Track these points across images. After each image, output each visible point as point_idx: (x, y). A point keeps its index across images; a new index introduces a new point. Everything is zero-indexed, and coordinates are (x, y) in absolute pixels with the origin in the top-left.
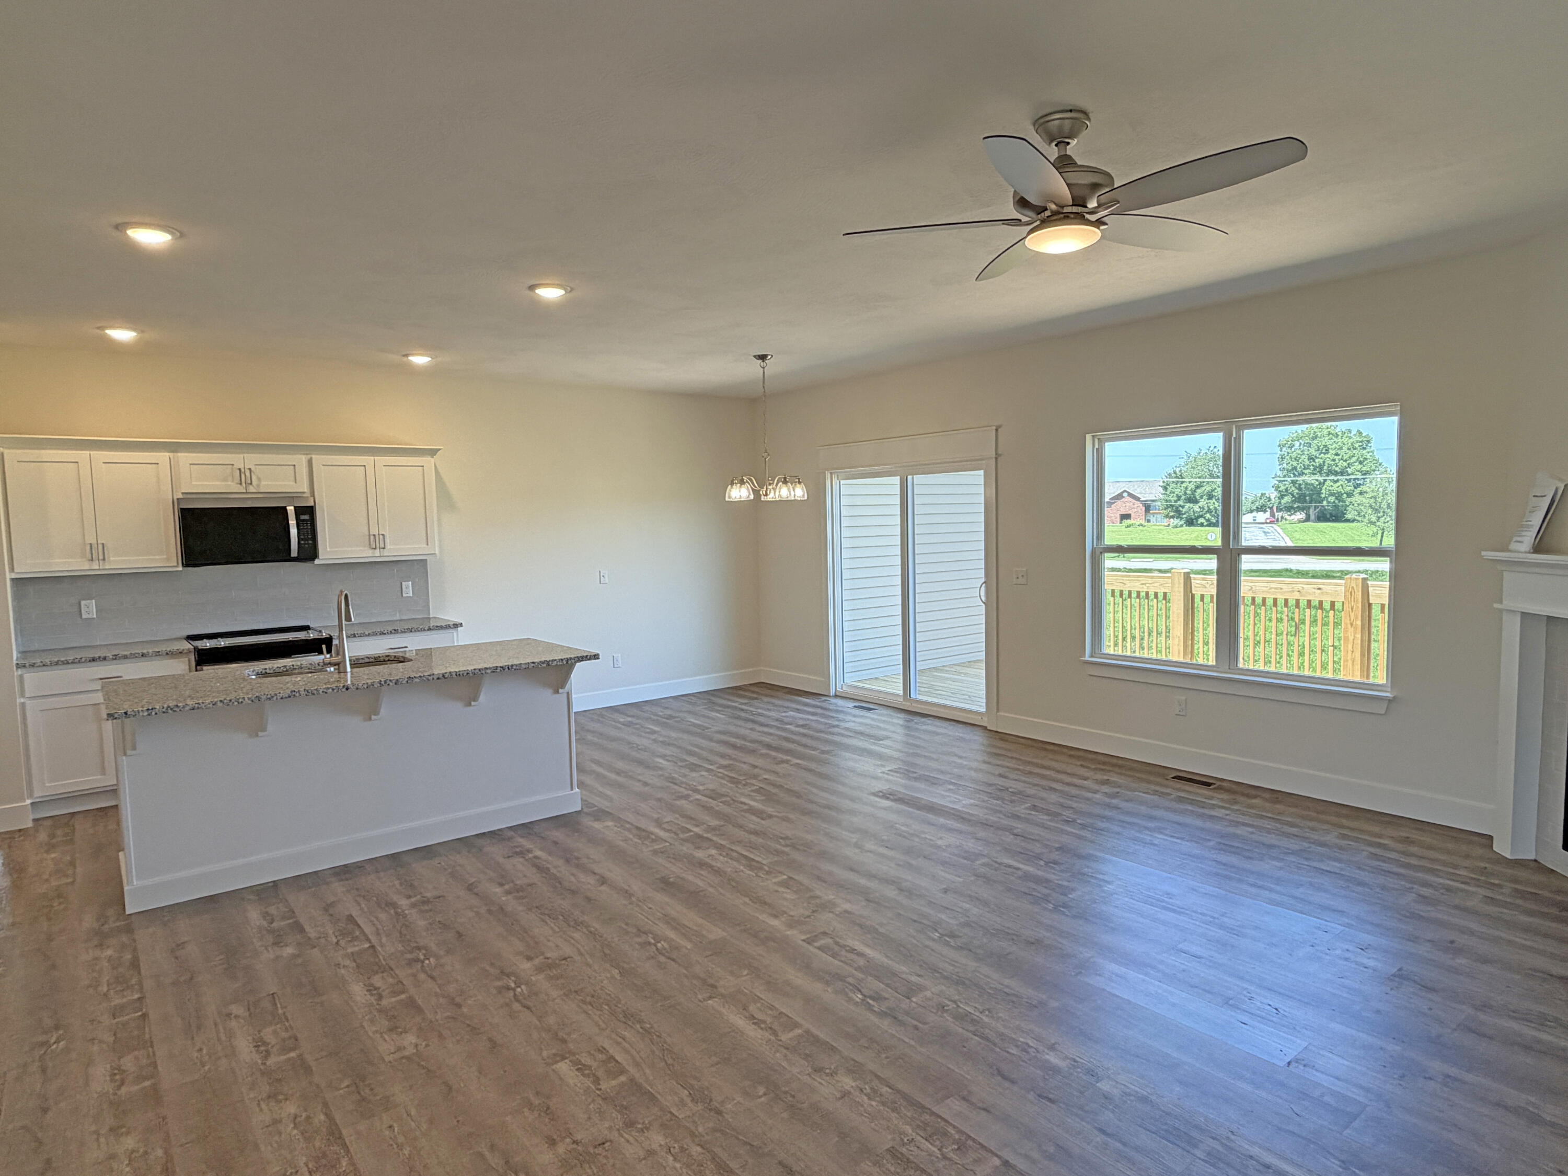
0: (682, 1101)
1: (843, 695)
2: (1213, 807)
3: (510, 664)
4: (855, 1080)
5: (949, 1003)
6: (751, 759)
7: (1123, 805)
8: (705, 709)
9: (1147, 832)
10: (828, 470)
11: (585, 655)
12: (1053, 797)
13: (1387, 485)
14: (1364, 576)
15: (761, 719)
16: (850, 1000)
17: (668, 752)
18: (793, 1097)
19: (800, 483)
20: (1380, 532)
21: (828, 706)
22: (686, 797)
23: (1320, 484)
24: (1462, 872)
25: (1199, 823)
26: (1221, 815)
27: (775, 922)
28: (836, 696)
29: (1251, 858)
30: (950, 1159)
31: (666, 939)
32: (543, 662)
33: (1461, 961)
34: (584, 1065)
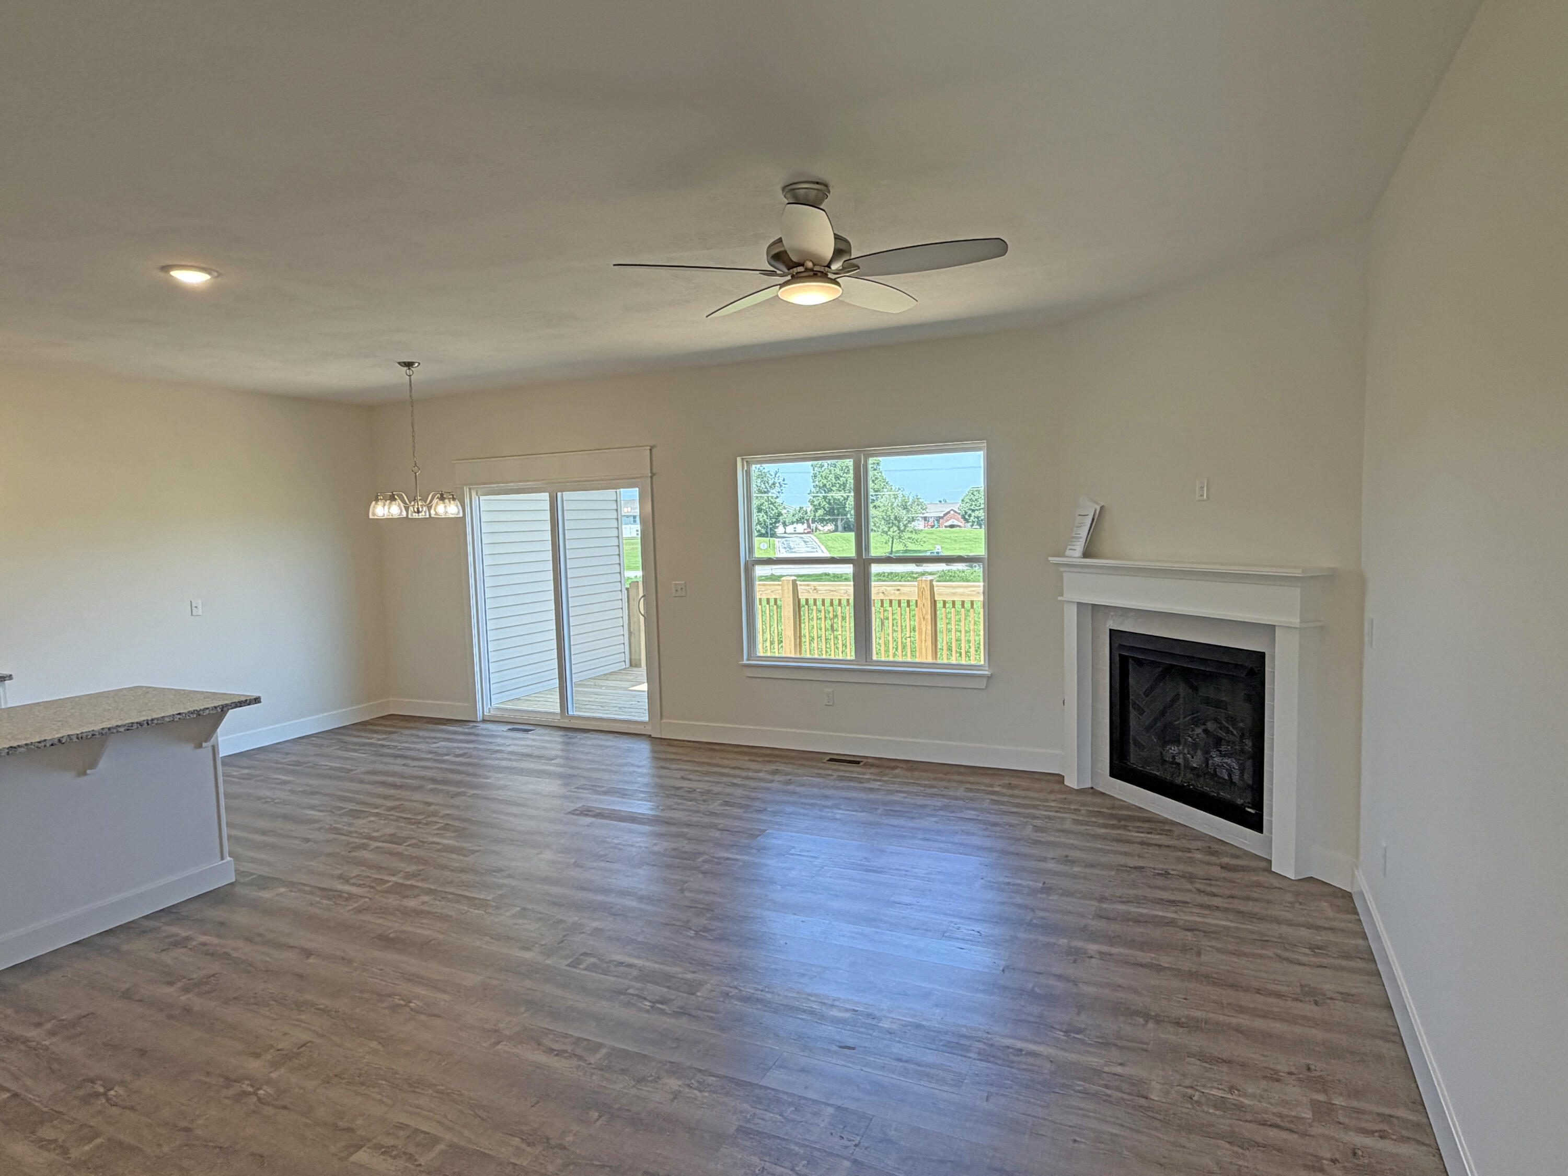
0: (518, 1148)
1: (492, 719)
2: (869, 780)
3: (149, 718)
4: (678, 1078)
5: (731, 990)
6: (417, 796)
7: (798, 789)
8: (339, 749)
9: (828, 810)
10: (465, 485)
11: (244, 699)
12: (739, 792)
13: (893, 500)
14: (930, 578)
15: (412, 753)
16: (640, 1009)
17: (316, 802)
18: (629, 1111)
19: (454, 499)
20: (891, 540)
21: (478, 732)
22: (364, 847)
23: (845, 499)
24: (1053, 804)
25: (862, 795)
26: (876, 787)
27: (528, 955)
28: (484, 721)
29: (913, 818)
30: (793, 1120)
31: (417, 997)
32: (192, 713)
33: (1077, 869)
34: (388, 1147)
